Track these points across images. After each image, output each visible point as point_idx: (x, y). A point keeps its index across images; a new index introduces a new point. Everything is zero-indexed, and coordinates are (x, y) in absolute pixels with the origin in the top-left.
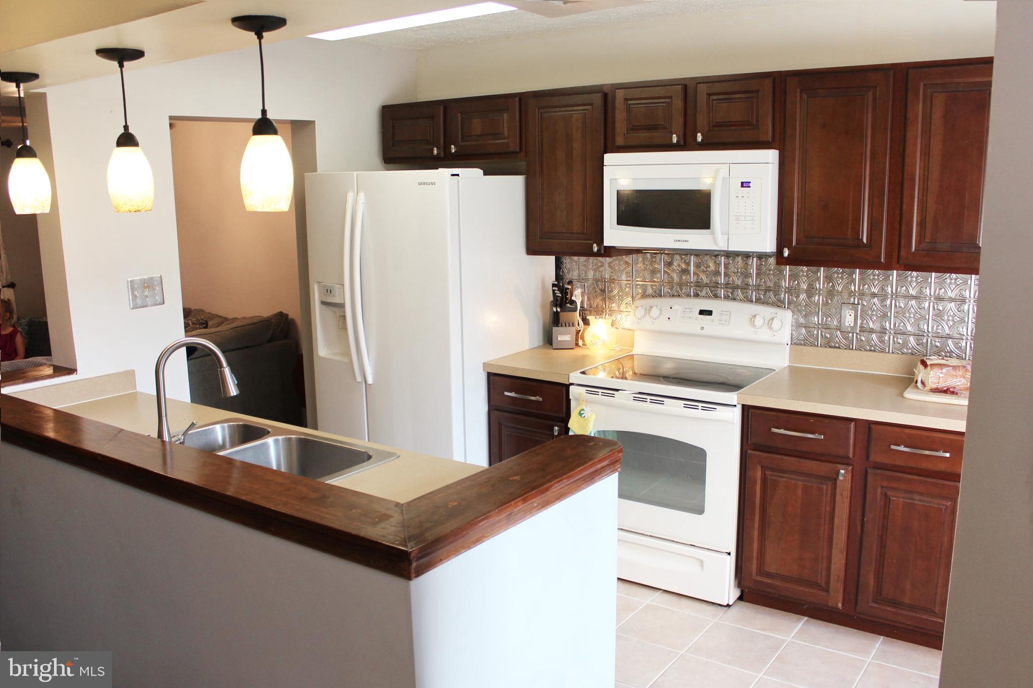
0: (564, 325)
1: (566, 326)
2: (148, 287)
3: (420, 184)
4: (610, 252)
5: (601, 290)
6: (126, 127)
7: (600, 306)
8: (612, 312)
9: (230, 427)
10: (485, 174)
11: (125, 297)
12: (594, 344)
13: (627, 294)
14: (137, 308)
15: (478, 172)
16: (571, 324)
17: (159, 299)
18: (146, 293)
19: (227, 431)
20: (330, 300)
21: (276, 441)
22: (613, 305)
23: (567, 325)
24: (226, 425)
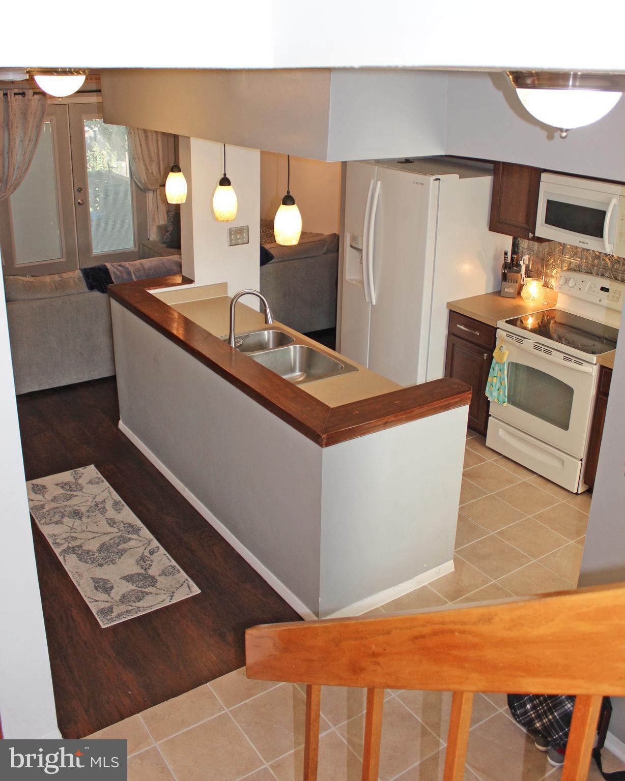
0: (510, 281)
1: (511, 282)
2: (240, 233)
3: (414, 183)
4: (540, 240)
5: (541, 259)
6: (225, 174)
7: (539, 270)
8: (547, 275)
9: (273, 332)
10: (460, 177)
11: (225, 238)
12: (527, 298)
13: (558, 265)
14: (232, 245)
15: (457, 176)
16: (515, 281)
17: (245, 240)
18: (238, 237)
19: (271, 335)
20: (354, 245)
21: (295, 348)
22: (549, 271)
23: (513, 281)
24: (271, 331)
